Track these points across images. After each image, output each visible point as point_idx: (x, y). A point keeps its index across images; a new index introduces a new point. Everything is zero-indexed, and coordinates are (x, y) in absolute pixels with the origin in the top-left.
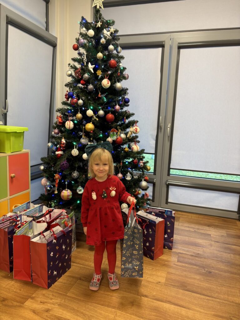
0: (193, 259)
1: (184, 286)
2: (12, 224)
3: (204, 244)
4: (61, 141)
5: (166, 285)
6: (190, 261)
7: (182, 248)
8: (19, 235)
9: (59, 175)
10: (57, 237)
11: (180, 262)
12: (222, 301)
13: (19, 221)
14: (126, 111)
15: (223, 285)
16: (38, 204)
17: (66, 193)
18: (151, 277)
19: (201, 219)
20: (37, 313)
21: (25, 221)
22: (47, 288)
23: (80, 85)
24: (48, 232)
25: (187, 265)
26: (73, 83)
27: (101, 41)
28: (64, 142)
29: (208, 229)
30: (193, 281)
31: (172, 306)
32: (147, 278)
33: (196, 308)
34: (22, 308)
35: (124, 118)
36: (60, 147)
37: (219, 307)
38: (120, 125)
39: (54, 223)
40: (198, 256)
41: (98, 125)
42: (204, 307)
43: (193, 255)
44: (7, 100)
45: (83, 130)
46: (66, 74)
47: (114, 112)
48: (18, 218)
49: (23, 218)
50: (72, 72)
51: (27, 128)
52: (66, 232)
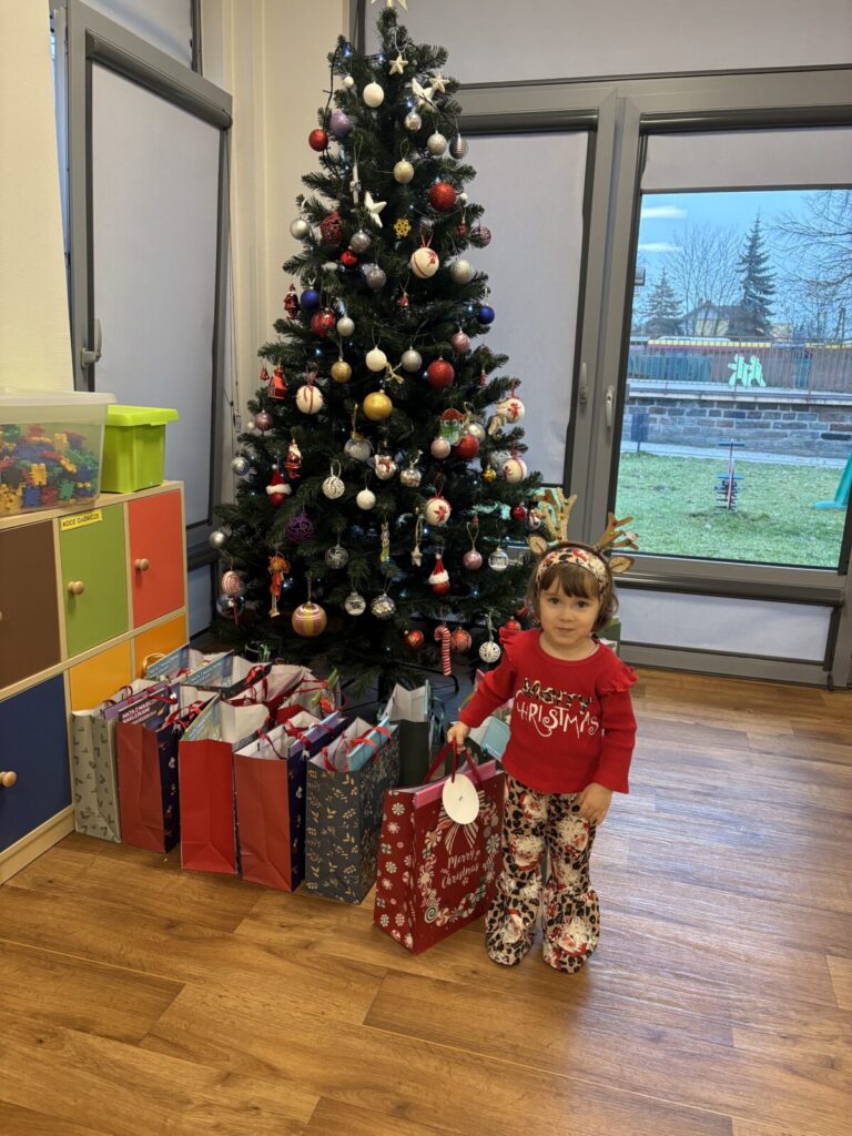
0: (701, 803)
2: (155, 712)
3: (729, 760)
4: (285, 451)
6: (694, 807)
7: (666, 773)
8: (195, 739)
10: (312, 741)
11: (665, 810)
13: (175, 701)
16: (216, 651)
17: (309, 615)
19: (711, 689)
20: (278, 953)
21: (198, 703)
22: (289, 890)
24: (279, 730)
26: (309, 260)
27: (408, 122)
28: (298, 453)
29: (735, 718)
31: (658, 922)
34: (232, 943)
35: (480, 371)
39: (285, 705)
40: (714, 792)
41: (402, 397)
43: (700, 790)
44: (95, 319)
45: (355, 414)
46: (291, 230)
48: (170, 693)
51: (173, 411)
52: (333, 726)
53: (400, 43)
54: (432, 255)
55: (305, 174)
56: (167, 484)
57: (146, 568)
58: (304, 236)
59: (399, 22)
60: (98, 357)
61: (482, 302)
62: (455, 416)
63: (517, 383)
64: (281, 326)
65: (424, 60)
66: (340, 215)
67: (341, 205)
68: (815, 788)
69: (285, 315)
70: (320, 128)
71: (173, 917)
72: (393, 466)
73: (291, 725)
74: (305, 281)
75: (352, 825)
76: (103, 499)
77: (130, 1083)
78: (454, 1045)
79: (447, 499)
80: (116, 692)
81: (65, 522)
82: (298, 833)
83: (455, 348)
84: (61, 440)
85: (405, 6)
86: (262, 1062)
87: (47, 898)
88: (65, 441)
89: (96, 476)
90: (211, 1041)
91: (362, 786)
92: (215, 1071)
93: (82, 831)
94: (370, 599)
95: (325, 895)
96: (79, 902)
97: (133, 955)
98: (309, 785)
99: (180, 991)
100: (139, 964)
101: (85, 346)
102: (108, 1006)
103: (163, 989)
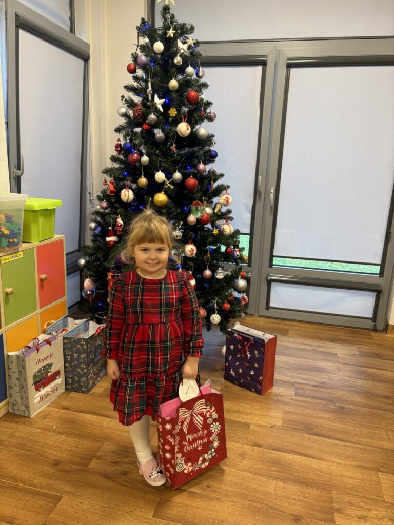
0: (317, 391)
1: (309, 429)
3: (330, 368)
4: (115, 221)
5: (283, 428)
6: (313, 393)
7: (299, 376)
11: (300, 396)
12: (364, 447)
15: (363, 425)
18: (262, 419)
19: (320, 331)
20: (110, 478)
25: (309, 400)
26: (127, 127)
27: (175, 61)
28: (121, 222)
29: (332, 346)
30: (320, 421)
31: (298, 456)
32: (257, 421)
33: (329, 458)
34: (87, 473)
36: (114, 230)
37: (361, 455)
40: (322, 385)
41: (173, 195)
42: (341, 456)
43: (316, 384)
44: (21, 155)
45: (150, 202)
46: (118, 112)
50: (125, 109)
53: (172, 22)
54: (187, 126)
55: (125, 85)
56: (57, 237)
57: (46, 279)
58: (125, 115)
59: (171, 12)
60: (22, 173)
61: (212, 148)
62: (199, 204)
63: (228, 187)
64: (114, 159)
65: (184, 31)
66: (142, 105)
67: (143, 100)
68: (370, 382)
69: (115, 153)
70: (133, 63)
71: (57, 458)
74: (125, 137)
76: (24, 246)
79: (195, 244)
80: (30, 342)
81: (3, 259)
83: (199, 171)
85: (174, 4)
88: (4, 218)
89: (20, 235)
93: (12, 411)
96: (10, 451)
97: (36, 481)
99: (60, 500)
100: (39, 485)
101: (15, 168)
102: (23, 509)
103: (51, 499)
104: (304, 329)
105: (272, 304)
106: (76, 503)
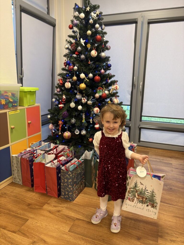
2: (31, 155)
3: (167, 170)
4: (62, 97)
8: (37, 162)
9: (61, 122)
10: (63, 164)
12: (179, 207)
13: (35, 153)
14: (109, 73)
15: (181, 197)
16: (48, 142)
17: (67, 134)
19: (165, 153)
20: (52, 213)
21: (40, 154)
22: (57, 198)
23: (75, 55)
24: (56, 160)
26: (69, 54)
27: (90, 22)
28: (65, 97)
29: (170, 160)
34: (42, 210)
35: (107, 79)
36: (62, 101)
37: (177, 211)
38: (105, 84)
39: (60, 154)
41: (88, 85)
42: (166, 211)
44: (22, 68)
45: (78, 89)
46: (65, 47)
47: (100, 75)
48: (34, 151)
49: (38, 152)
50: (68, 46)
51: (38, 88)
52: (69, 160)
53: (89, 4)
54: (95, 52)
55: (68, 35)
56: (36, 105)
57: (31, 123)
58: (68, 48)
60: (23, 77)
61: (108, 63)
62: (101, 89)
63: (117, 81)
64: (63, 69)
65: (94, 8)
67: (76, 42)
69: (64, 66)
70: (71, 24)
71: (30, 203)
72: (86, 100)
73: (59, 160)
74: (67, 59)
75: (71, 183)
76: (19, 108)
77: (12, 243)
78: (89, 238)
79: (99, 108)
80: (23, 151)
81: (10, 113)
82: (59, 184)
83: (101, 73)
84: (10, 94)
86: (42, 239)
87: (3, 197)
88: (11, 95)
89: (18, 103)
90: (32, 233)
91: (73, 174)
92: (32, 241)
93: (14, 182)
94: (80, 130)
95: (65, 199)
96: (10, 198)
97: (19, 212)
98: (61, 173)
99: (28, 221)
100: (20, 214)
101: (20, 74)
102: (11, 223)
103: (24, 220)
104: (157, 152)
105: (141, 140)
106: (34, 222)
